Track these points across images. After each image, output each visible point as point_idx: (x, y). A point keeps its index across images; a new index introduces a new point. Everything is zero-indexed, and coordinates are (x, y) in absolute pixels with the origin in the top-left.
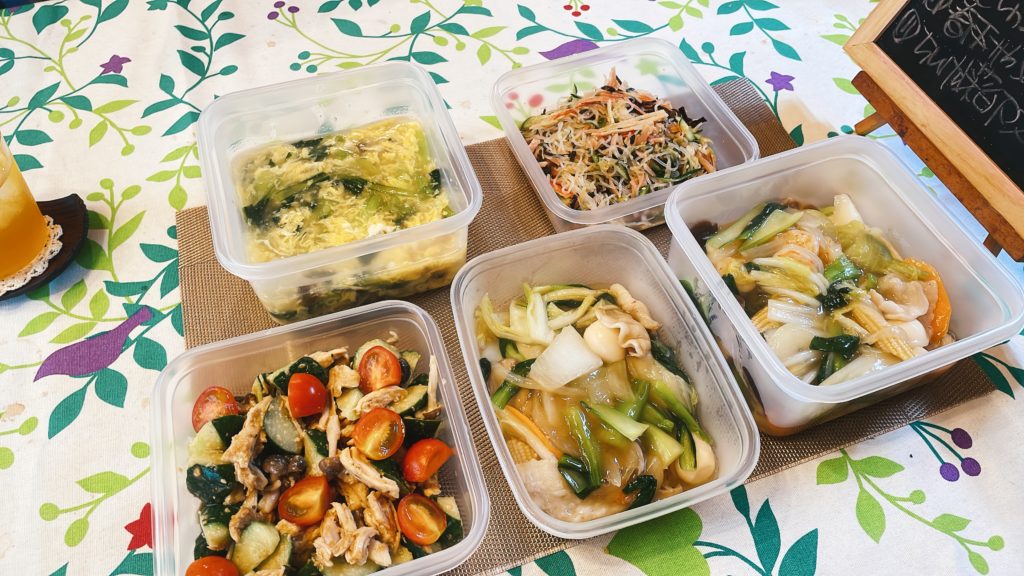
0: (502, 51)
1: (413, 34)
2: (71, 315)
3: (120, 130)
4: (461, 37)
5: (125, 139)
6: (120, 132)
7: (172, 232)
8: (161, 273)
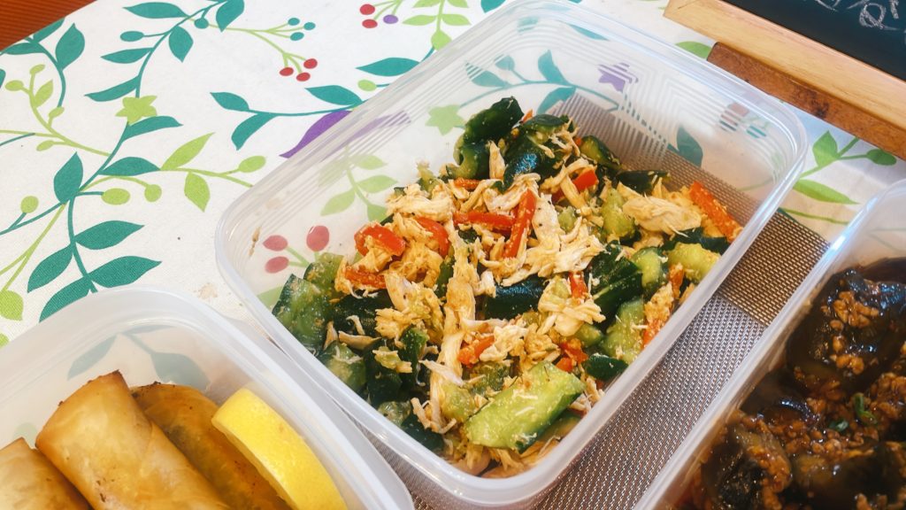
0: (222, 175)
1: (63, 202)
4: (147, 177)
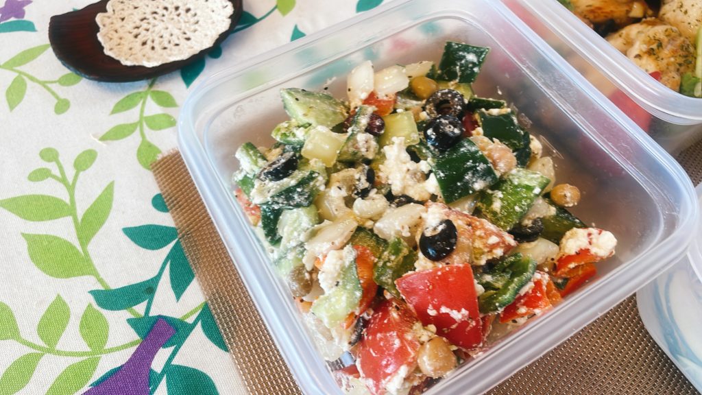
2: (59, 353)
3: (44, 84)
5: (53, 93)
6: (45, 86)
7: (160, 203)
8: (165, 264)
